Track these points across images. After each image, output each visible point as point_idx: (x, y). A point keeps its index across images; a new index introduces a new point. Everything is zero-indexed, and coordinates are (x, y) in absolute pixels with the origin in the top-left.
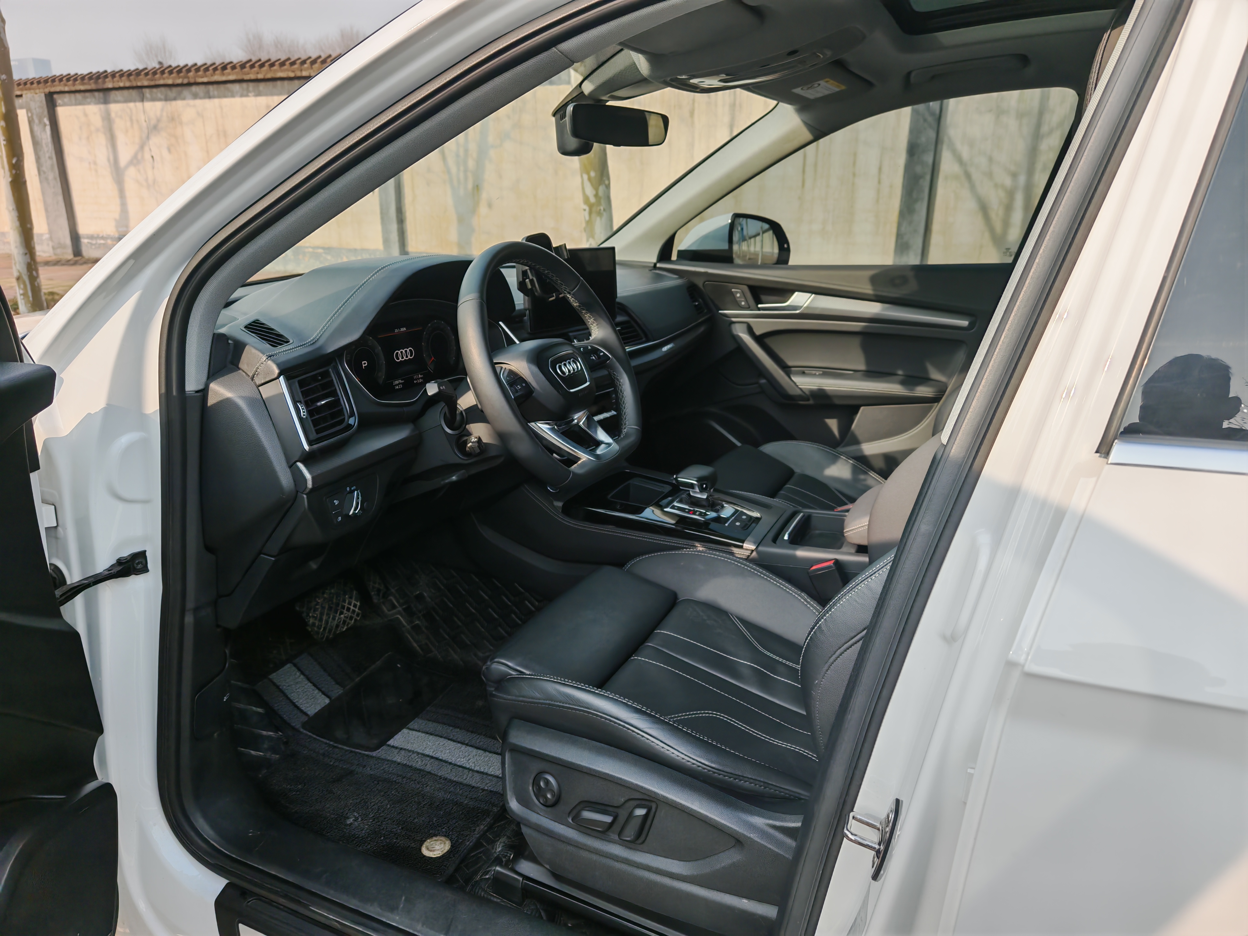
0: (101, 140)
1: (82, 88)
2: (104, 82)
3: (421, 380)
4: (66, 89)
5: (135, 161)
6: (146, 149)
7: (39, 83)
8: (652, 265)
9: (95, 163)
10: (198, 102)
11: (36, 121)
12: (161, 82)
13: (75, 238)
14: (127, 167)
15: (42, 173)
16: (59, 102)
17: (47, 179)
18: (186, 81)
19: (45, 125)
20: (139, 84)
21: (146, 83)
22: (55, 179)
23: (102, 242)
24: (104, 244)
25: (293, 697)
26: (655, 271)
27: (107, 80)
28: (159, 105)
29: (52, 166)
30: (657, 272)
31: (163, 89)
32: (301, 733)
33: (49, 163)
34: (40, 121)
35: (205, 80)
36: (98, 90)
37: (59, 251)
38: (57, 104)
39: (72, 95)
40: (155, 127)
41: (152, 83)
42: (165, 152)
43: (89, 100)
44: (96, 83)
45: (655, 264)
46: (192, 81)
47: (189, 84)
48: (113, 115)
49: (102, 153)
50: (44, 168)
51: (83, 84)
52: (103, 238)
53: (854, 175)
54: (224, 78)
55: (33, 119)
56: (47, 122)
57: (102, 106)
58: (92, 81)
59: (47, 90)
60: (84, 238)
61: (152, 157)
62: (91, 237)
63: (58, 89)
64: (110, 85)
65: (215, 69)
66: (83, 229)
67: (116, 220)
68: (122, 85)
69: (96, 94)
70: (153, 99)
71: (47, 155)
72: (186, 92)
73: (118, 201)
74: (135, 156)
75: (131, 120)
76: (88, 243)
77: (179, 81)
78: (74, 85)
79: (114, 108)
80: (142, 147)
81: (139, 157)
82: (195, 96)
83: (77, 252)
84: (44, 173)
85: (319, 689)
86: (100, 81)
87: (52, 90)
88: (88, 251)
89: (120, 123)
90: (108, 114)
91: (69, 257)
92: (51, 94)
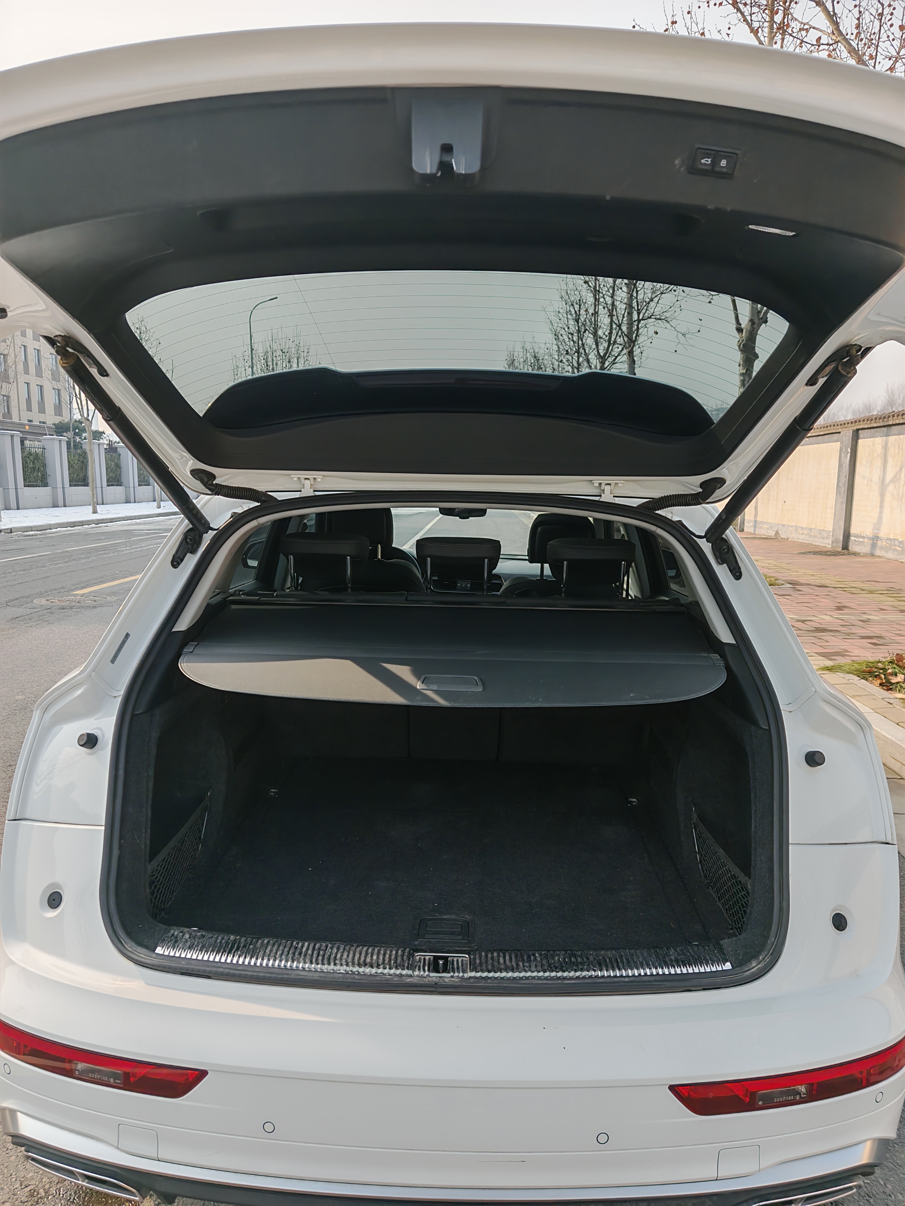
0: (879, 463)
1: (875, 425)
2: (888, 421)
4: (866, 426)
5: (895, 479)
7: (852, 423)
9: (871, 481)
11: (844, 450)
13: (847, 536)
14: (889, 484)
15: (838, 487)
16: (861, 436)
17: (840, 491)
19: (848, 453)
22: (844, 491)
23: (862, 540)
24: (862, 542)
27: (889, 419)
29: (845, 482)
33: (844, 480)
34: (846, 449)
37: (835, 545)
38: (860, 437)
39: (869, 430)
44: (883, 421)
48: (889, 444)
50: (840, 484)
51: (876, 422)
52: (863, 537)
55: (842, 449)
56: (849, 451)
58: (881, 420)
59: (855, 428)
60: (853, 536)
62: (856, 536)
63: (861, 427)
64: (891, 423)
66: (853, 531)
67: (874, 524)
68: (897, 422)
71: (844, 474)
73: (878, 510)
74: (895, 476)
75: (899, 448)
76: (854, 540)
78: (870, 423)
79: (892, 438)
81: (898, 476)
83: (845, 547)
84: (840, 487)
86: (885, 420)
87: (858, 428)
88: (853, 547)
89: (892, 450)
90: (886, 444)
91: (840, 549)
92: (858, 430)
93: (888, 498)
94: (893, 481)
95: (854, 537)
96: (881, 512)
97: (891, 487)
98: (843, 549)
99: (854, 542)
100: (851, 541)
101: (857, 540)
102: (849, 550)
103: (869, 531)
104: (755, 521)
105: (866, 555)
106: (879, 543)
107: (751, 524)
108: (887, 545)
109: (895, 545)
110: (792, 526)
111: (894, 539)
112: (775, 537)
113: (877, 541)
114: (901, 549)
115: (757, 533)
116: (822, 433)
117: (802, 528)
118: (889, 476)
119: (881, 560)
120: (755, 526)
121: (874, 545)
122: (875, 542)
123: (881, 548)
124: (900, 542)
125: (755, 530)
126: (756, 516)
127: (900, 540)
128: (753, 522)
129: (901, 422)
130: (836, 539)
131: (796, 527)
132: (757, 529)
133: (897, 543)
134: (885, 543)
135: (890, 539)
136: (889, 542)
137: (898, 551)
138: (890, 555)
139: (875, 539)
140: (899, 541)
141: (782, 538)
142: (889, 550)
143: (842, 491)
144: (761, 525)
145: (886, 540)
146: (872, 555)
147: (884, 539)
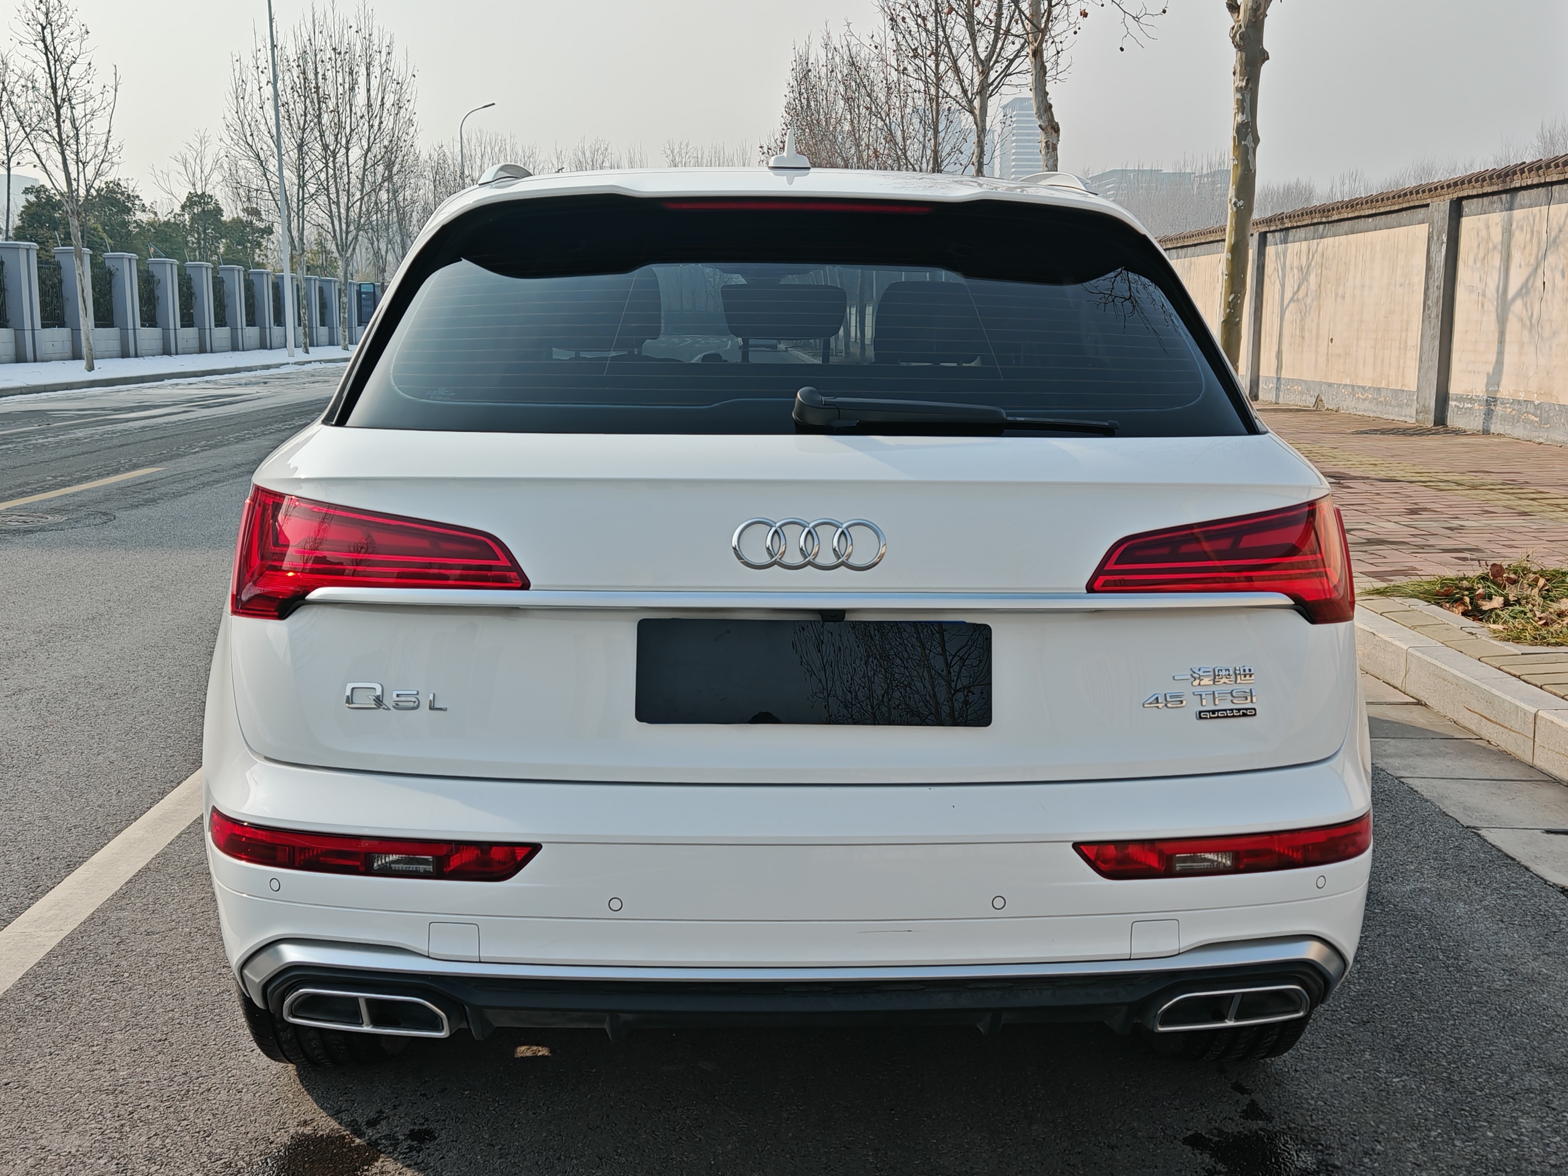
0: (1496, 260)
1: (1489, 189)
2: (1512, 181)
4: (1475, 192)
5: (1525, 290)
6: (1540, 272)
7: (1449, 186)
9: (1484, 295)
11: (1435, 238)
13: (1443, 399)
14: (1514, 299)
15: (1426, 308)
16: (1466, 210)
17: (1429, 317)
19: (1443, 243)
20: (1548, 180)
21: (1555, 179)
23: (1469, 405)
24: (1470, 409)
27: (1515, 177)
29: (1438, 298)
33: (1436, 294)
34: (1439, 237)
36: (1505, 191)
37: (1421, 415)
38: (1464, 213)
39: (1479, 199)
40: (1555, 241)
41: (1561, 178)
42: (1558, 276)
43: (1494, 206)
44: (1504, 182)
48: (1514, 226)
49: (1493, 281)
50: (1429, 302)
51: (1492, 184)
52: (1471, 400)
55: (1432, 236)
56: (1445, 240)
57: (1505, 214)
58: (1500, 180)
59: (1455, 196)
60: (1453, 399)
61: (1544, 283)
62: (1460, 399)
63: (1465, 193)
64: (1518, 185)
67: (1488, 374)
68: (1529, 183)
69: (1504, 196)
70: (1560, 201)
71: (1436, 284)
73: (1496, 348)
74: (1526, 282)
75: (1532, 232)
76: (1456, 406)
78: (1482, 186)
79: (1518, 214)
80: (1536, 269)
81: (1530, 285)
83: (1440, 419)
84: (1429, 308)
86: (1508, 179)
87: (1461, 195)
88: (1454, 420)
89: (1519, 238)
90: (1510, 224)
91: (1430, 425)
92: (1460, 200)
93: (1513, 326)
94: (1519, 294)
95: (1456, 400)
96: (1501, 353)
97: (1518, 307)
98: (1435, 425)
99: (1456, 409)
100: (1450, 408)
101: (1461, 406)
102: (1447, 426)
103: (1480, 390)
104: (1279, 379)
105: (1475, 433)
106: (1499, 409)
107: (1271, 385)
108: (1513, 412)
109: (1527, 412)
110: (1345, 385)
111: (1525, 401)
112: (1314, 409)
113: (1495, 405)
114: (1537, 419)
115: (1280, 402)
116: (1396, 207)
117: (1363, 388)
118: (1515, 284)
119: (1502, 440)
120: (1278, 389)
121: (1489, 414)
122: (1492, 407)
123: (1504, 419)
124: (1537, 407)
125: (1277, 397)
126: (1279, 368)
127: (1537, 402)
128: (1275, 381)
130: (1424, 406)
131: (1353, 386)
132: (1281, 394)
133: (1531, 408)
134: (1509, 410)
135: (1519, 401)
136: (1516, 406)
137: (1532, 422)
138: (1519, 432)
139: (1493, 403)
140: (1534, 404)
141: (1328, 409)
142: (1517, 421)
143: (1433, 315)
144: (1289, 387)
145: (1512, 403)
146: (1486, 432)
147: (1507, 403)
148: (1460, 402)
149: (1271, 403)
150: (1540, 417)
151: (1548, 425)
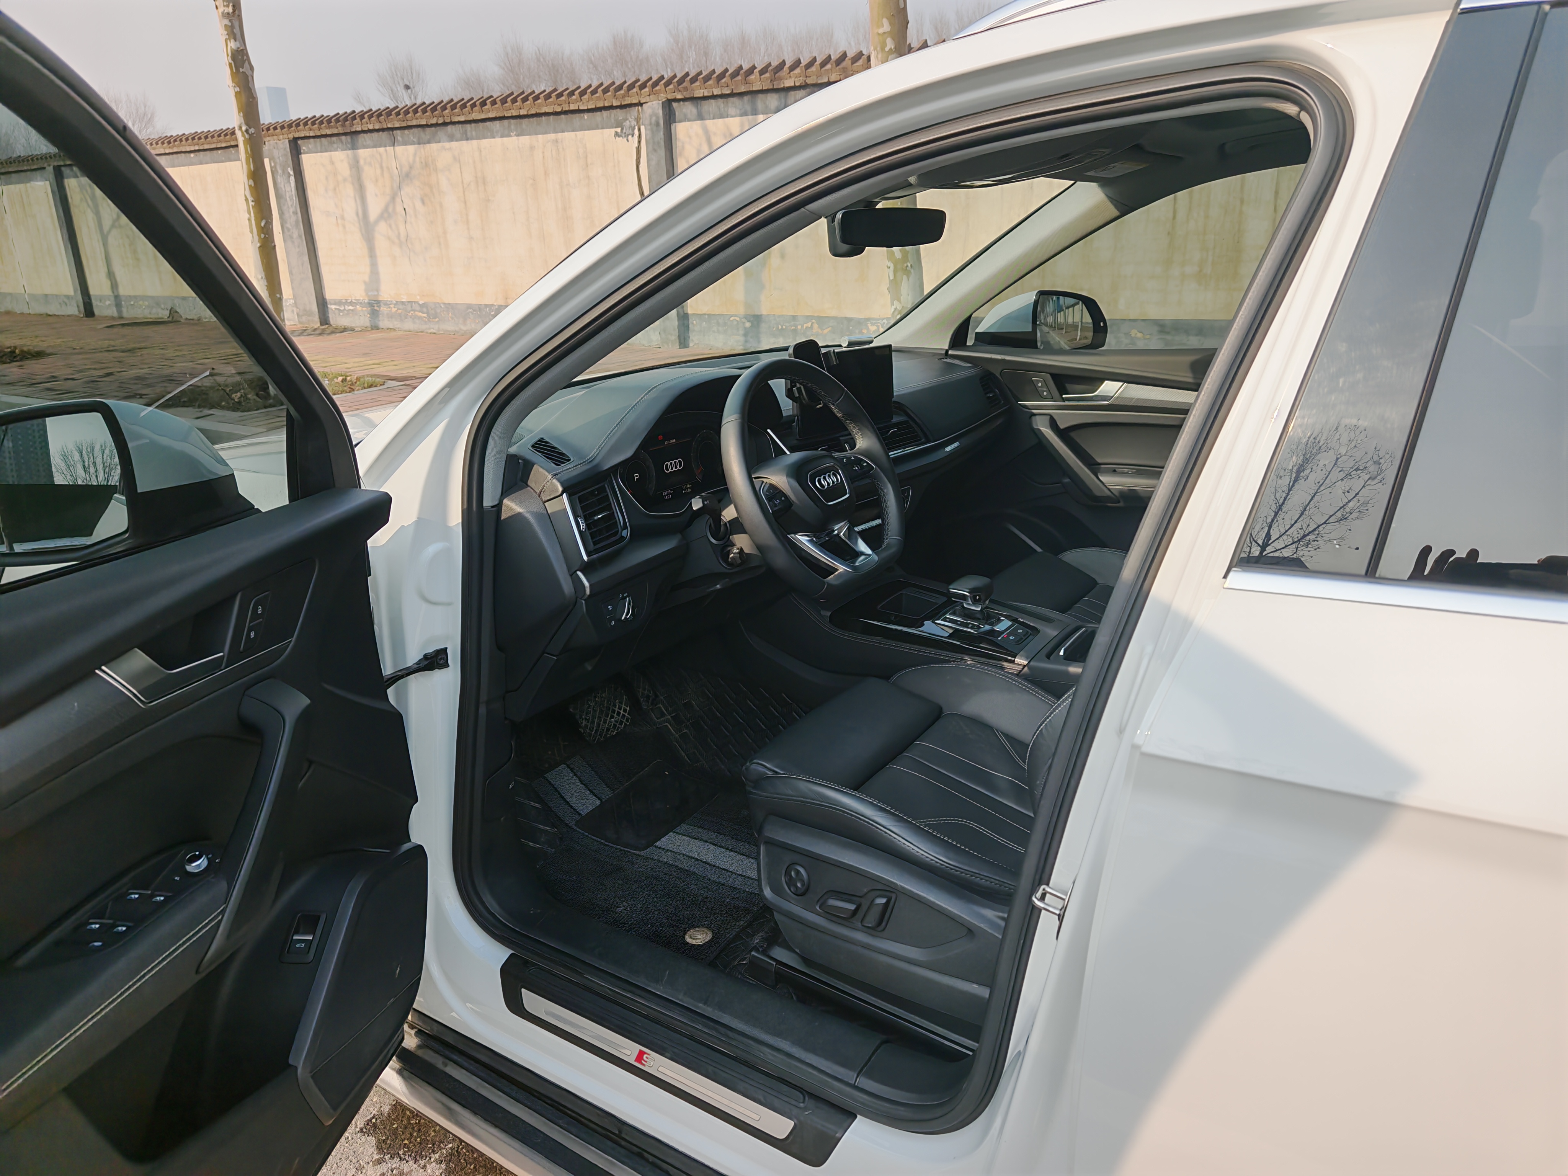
0: (349, 190)
1: (329, 132)
2: (352, 124)
3: (689, 490)
4: (312, 134)
5: (386, 214)
6: (398, 200)
7: (283, 127)
8: (944, 352)
9: (343, 218)
10: (454, 144)
11: (280, 171)
12: (414, 123)
13: (322, 303)
14: (377, 222)
15: (286, 230)
16: (304, 148)
17: (291, 237)
18: (441, 121)
19: (289, 175)
20: (389, 126)
21: (397, 125)
22: (300, 236)
23: (351, 308)
24: (351, 310)
25: (567, 796)
26: (945, 360)
27: (355, 121)
28: (411, 148)
29: (297, 222)
30: (949, 360)
31: (415, 130)
32: (575, 830)
33: (293, 218)
34: (284, 171)
35: (462, 118)
36: (345, 134)
37: (304, 319)
38: (302, 151)
39: (319, 139)
40: (407, 175)
41: (404, 124)
42: (418, 204)
43: (335, 146)
44: (343, 126)
45: (947, 351)
46: (448, 120)
47: (445, 124)
48: (362, 162)
49: (350, 207)
50: (288, 226)
51: (330, 127)
52: (351, 303)
53: (1242, 201)
54: (483, 116)
55: (276, 170)
56: (292, 173)
57: (350, 152)
58: (339, 124)
59: (291, 136)
60: (331, 304)
61: (405, 209)
62: (339, 303)
63: (303, 134)
64: (359, 129)
65: (474, 105)
66: (329, 295)
67: (365, 282)
68: (371, 127)
69: (343, 138)
70: (405, 143)
71: (291, 210)
72: (441, 132)
73: (367, 261)
74: (386, 208)
75: (382, 167)
76: (336, 309)
77: (434, 121)
78: (320, 128)
79: (363, 153)
80: (393, 198)
81: (390, 210)
82: (452, 138)
83: (324, 320)
84: (289, 230)
85: (591, 791)
86: (348, 123)
87: (297, 135)
88: (336, 320)
89: (369, 173)
90: (357, 161)
91: (316, 325)
92: (296, 139)
93: (381, 244)
94: (383, 217)
95: (335, 304)
96: (374, 265)
97: (382, 227)
98: (321, 325)
99: (337, 312)
100: (330, 311)
101: (342, 308)
102: (333, 326)
103: (359, 293)
104: (117, 297)
105: (364, 330)
106: (384, 309)
107: (108, 303)
108: (400, 311)
109: (414, 310)
111: (409, 302)
112: (170, 319)
113: (379, 307)
114: (425, 315)
115: (125, 315)
116: (224, 145)
118: (374, 210)
119: (393, 334)
120: (118, 305)
121: (374, 314)
122: (376, 308)
123: (391, 316)
124: (422, 306)
125: (119, 311)
126: (114, 286)
127: (421, 302)
128: (113, 299)
129: (377, 127)
130: (305, 310)
132: (125, 310)
133: (416, 307)
134: (393, 309)
135: (402, 302)
136: (401, 307)
137: (420, 318)
138: (409, 325)
139: (374, 306)
140: (419, 304)
141: (187, 319)
142: (406, 318)
143: (295, 235)
144: (132, 303)
145: (395, 304)
146: (375, 328)
147: (391, 304)
148: (339, 306)
149: (113, 318)
150: (428, 313)
151: (437, 319)
